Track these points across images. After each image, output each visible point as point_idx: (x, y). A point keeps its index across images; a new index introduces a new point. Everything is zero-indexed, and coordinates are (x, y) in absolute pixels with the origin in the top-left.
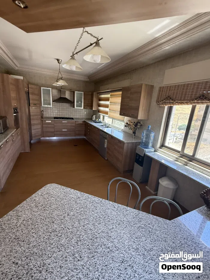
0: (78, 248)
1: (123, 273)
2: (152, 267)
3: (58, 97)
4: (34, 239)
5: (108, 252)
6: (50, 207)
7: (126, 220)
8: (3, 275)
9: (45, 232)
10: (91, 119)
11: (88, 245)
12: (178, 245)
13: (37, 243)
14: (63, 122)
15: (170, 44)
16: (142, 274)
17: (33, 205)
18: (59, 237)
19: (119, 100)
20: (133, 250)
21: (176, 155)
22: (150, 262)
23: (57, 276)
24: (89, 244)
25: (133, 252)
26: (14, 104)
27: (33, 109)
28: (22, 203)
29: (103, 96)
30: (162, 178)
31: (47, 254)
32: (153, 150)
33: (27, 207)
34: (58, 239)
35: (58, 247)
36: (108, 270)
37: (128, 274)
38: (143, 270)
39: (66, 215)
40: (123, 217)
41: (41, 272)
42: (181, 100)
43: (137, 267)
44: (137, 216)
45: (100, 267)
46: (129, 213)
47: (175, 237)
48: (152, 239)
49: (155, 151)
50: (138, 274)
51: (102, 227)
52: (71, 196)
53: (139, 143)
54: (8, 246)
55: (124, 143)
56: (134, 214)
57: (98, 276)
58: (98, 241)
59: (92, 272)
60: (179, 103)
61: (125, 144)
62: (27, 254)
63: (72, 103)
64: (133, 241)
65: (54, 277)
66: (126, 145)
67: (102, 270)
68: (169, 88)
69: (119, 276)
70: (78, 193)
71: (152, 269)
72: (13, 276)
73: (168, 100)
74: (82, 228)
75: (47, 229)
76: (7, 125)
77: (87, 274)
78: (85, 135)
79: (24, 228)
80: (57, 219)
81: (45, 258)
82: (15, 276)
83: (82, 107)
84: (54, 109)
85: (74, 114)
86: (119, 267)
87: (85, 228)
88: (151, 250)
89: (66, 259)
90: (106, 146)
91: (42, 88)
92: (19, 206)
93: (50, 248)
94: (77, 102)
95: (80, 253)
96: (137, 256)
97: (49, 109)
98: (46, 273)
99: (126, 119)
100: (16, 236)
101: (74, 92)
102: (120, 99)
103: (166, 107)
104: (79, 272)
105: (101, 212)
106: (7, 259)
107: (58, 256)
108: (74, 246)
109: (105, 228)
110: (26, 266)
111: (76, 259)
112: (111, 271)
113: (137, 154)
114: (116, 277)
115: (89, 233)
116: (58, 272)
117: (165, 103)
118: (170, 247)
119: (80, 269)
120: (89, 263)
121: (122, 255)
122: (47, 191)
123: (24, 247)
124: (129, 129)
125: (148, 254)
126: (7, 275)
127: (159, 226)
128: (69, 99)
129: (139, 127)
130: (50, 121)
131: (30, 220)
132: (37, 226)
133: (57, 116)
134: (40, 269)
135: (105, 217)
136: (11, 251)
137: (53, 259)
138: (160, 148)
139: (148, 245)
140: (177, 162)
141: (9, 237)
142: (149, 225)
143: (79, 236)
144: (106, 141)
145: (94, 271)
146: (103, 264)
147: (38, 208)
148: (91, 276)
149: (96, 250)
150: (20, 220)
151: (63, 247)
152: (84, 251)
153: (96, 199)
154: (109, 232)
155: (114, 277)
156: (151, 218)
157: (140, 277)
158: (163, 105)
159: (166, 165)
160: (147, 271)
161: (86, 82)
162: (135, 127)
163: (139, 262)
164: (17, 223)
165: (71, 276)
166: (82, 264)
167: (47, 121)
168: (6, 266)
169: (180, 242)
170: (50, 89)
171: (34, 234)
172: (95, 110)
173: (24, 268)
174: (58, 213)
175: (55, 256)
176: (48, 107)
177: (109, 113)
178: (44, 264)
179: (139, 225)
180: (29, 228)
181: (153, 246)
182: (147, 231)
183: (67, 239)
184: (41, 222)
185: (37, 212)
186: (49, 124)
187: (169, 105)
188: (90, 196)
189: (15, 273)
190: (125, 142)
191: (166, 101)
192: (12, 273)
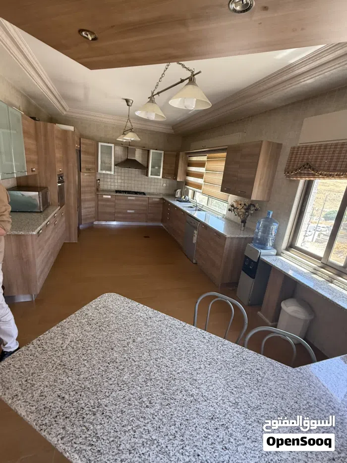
0: (147, 389)
1: (212, 434)
2: (258, 433)
3: (124, 158)
4: (85, 369)
5: (191, 402)
6: (108, 327)
7: (222, 358)
8: (46, 410)
9: (100, 361)
10: (173, 196)
11: (162, 388)
12: (304, 407)
13: (90, 375)
14: (129, 198)
15: (314, 75)
16: (241, 440)
17: (84, 321)
18: (120, 371)
19: (221, 166)
20: (230, 403)
21: (314, 264)
22: (255, 425)
23: (117, 423)
24: (164, 386)
25: (229, 407)
26: (59, 169)
27: (85, 176)
28: (69, 317)
29: (194, 159)
30: (287, 300)
31: (103, 391)
32: (274, 252)
33: (76, 323)
34: (119, 373)
35: (118, 384)
36: (190, 426)
37: (220, 437)
38: (243, 435)
39: (131, 340)
40: (217, 353)
41: (94, 414)
42: (328, 170)
43: (233, 429)
44: (239, 356)
45: (178, 420)
46: (226, 349)
47: (300, 395)
48: (261, 392)
49: (277, 254)
50: (235, 439)
51: (183, 365)
52: (139, 313)
53: (251, 240)
54: (51, 373)
55: (226, 238)
56: (234, 351)
57: (174, 432)
58: (176, 384)
59: (166, 425)
60: (325, 175)
61: (227, 240)
62: (76, 388)
63: (144, 168)
64: (231, 391)
65: (113, 423)
66: (228, 242)
67: (180, 425)
68: (309, 149)
69: (206, 437)
70: (150, 311)
71: (258, 435)
72: (58, 413)
73: (306, 169)
74: (153, 362)
75: (103, 357)
76: (47, 200)
77: (159, 427)
78: (162, 221)
79: (72, 352)
80: (118, 345)
81: (100, 397)
82: (62, 414)
83: (159, 176)
84: (116, 177)
85: (146, 186)
86: (207, 425)
87: (157, 362)
88: (258, 408)
89: (129, 402)
90: (195, 241)
91: (100, 144)
92: (65, 320)
93: (107, 384)
94: (153, 167)
95: (150, 397)
96: (235, 413)
97: (109, 177)
98: (102, 417)
99: (232, 198)
100: (61, 361)
101: (149, 151)
102: (223, 164)
103: (302, 182)
104: (148, 423)
105: (182, 343)
106: (50, 390)
107: (119, 397)
108: (141, 385)
109: (188, 367)
110: (76, 403)
111: (143, 405)
112: (194, 429)
113: (246, 257)
114: (202, 437)
115: (164, 370)
116: (118, 417)
117: (301, 175)
118: (289, 408)
119: (149, 419)
120: (162, 412)
121: (212, 409)
122: (104, 303)
123: (72, 378)
124: (236, 215)
125: (252, 413)
126: (51, 411)
127: (275, 375)
128: (140, 162)
129: (252, 212)
130: (110, 197)
131: (80, 341)
132: (89, 351)
133: (119, 189)
134: (94, 410)
135: (189, 351)
136: (55, 381)
137: (112, 400)
138: (287, 249)
139: (253, 400)
140: (314, 276)
141: (53, 362)
142: (258, 371)
143: (148, 373)
144: (196, 232)
145: (169, 425)
146: (183, 418)
147: (91, 326)
148: (164, 430)
149: (174, 397)
150: (66, 340)
151: (125, 385)
152: (155, 395)
153: (177, 322)
154: (195, 373)
155: (198, 437)
156: (263, 361)
157: (238, 443)
158: (297, 177)
159: (294, 278)
160: (249, 437)
161: (168, 136)
162: (246, 212)
163: (237, 422)
164: (62, 344)
165: (136, 426)
166: (152, 412)
167: (104, 196)
168: (50, 399)
169: (308, 403)
170: (113, 145)
171: (86, 362)
172: (181, 180)
173: (72, 405)
174: (119, 336)
175: (115, 395)
176: (107, 174)
177: (203, 187)
178: (99, 405)
179: (241, 369)
180: (79, 353)
181: (261, 402)
182: (254, 380)
183: (132, 375)
184: (96, 346)
185: (90, 331)
186: (107, 200)
187: (307, 179)
188: (167, 317)
189: (61, 410)
190: (228, 236)
191: (302, 172)
192: (57, 409)
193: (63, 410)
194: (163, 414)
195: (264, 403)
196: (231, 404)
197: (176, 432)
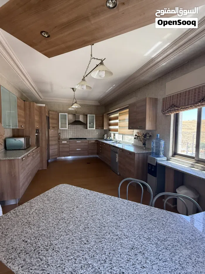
0: (85, 233)
1: (133, 258)
2: (167, 256)
3: (74, 120)
4: (43, 224)
5: (117, 239)
6: (60, 201)
7: (137, 213)
8: (13, 249)
9: (54, 219)
10: (103, 139)
11: (95, 232)
12: (199, 238)
13: (46, 227)
14: (77, 142)
16: (154, 261)
17: (45, 199)
18: (67, 224)
19: (127, 117)
21: (191, 162)
22: (164, 251)
23: (63, 255)
24: (97, 231)
25: (144, 241)
26: (37, 126)
27: (51, 131)
28: (36, 197)
29: (112, 116)
31: (54, 236)
32: (165, 158)
33: (40, 200)
34: (66, 225)
35: (65, 231)
36: (116, 254)
37: (138, 259)
38: (156, 257)
39: (75, 207)
40: (133, 211)
41: (47, 250)
42: (185, 105)
43: (148, 254)
44: (149, 211)
45: (108, 251)
46: (139, 208)
47: (194, 231)
48: (166, 231)
49: (167, 160)
50: (150, 261)
51: (110, 218)
52: (81, 193)
53: (150, 154)
54: (20, 228)
55: (135, 154)
56: (145, 209)
57: (104, 258)
58: (106, 229)
59: (99, 254)
60: (184, 108)
62: (36, 235)
63: (85, 125)
64: (144, 231)
65: (60, 255)
66: (136, 156)
67: (109, 253)
68: (172, 97)
69: (129, 261)
70: (88, 191)
71: (167, 257)
72: (21, 251)
73: (173, 108)
74: (90, 218)
75: (56, 217)
76: (29, 143)
77: (94, 256)
78: (98, 154)
79: (36, 215)
80: (67, 210)
81: (52, 239)
82: (24, 251)
83: (94, 128)
84: (70, 131)
85: (87, 135)
86: (129, 253)
87: (93, 218)
88: (165, 240)
89: (73, 242)
91: (60, 114)
92: (33, 199)
93: (58, 231)
94: (90, 124)
95: (88, 238)
96: (149, 244)
97: (65, 131)
98: (53, 252)
99: (135, 132)
100: (28, 221)
101: (87, 115)
103: (172, 115)
104: (85, 254)
105: (110, 206)
106: (18, 237)
107: (65, 239)
108: (81, 231)
109: (114, 219)
110: (34, 244)
111: (82, 242)
112: (119, 256)
114: (125, 261)
115: (97, 222)
116: (64, 251)
117: (171, 111)
118: (188, 239)
119: (87, 251)
120: (95, 246)
121: (132, 243)
122: (59, 189)
123: (34, 230)
124: (139, 141)
125: (161, 244)
126: (16, 250)
127: (175, 220)
128: (83, 121)
129: (148, 138)
130: (66, 142)
131: (41, 209)
132: (47, 214)
133: (71, 137)
134: (47, 248)
135: (114, 210)
136: (22, 232)
137: (60, 241)
138: (173, 156)
139: (161, 236)
141: (22, 221)
142: (163, 219)
143: (86, 224)
144: (117, 155)
145: (101, 254)
146: (111, 249)
147: (49, 201)
148: (97, 258)
149: (104, 237)
150: (32, 209)
151: (70, 232)
152: (91, 236)
153: (106, 196)
154: (119, 222)
155: (122, 261)
156: (165, 213)
157: (153, 263)
158: (169, 113)
160: (160, 259)
161: (97, 106)
162: (145, 138)
163: (151, 250)
164: (30, 211)
165: (77, 256)
166: (89, 247)
167: (63, 142)
168: (17, 242)
169: (201, 235)
170: (67, 114)
171: (44, 220)
172: (106, 129)
173: (32, 245)
174: (68, 205)
175: (63, 238)
177: (119, 130)
178: (51, 244)
179: (151, 218)
180: (40, 216)
181: (167, 237)
182: (160, 224)
183: (75, 226)
184: (52, 211)
185: (49, 204)
186: (64, 144)
187: (175, 113)
188: (99, 194)
189: (23, 249)
190: (136, 152)
191: (171, 109)
192: (21, 248)
193: (25, 249)
194: (97, 248)
195: (169, 237)
196: (145, 239)
197: (106, 258)
